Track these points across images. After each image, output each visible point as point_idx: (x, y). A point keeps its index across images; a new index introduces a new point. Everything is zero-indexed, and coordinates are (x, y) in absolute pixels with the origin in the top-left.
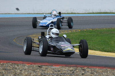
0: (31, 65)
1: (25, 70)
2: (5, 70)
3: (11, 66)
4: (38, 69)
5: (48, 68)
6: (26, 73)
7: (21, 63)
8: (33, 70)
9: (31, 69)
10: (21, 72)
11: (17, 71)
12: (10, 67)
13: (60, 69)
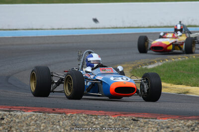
0: (119, 118)
1: (109, 125)
3: (85, 120)
4: (132, 123)
5: (150, 122)
7: (102, 113)
9: (119, 125)
11: (96, 127)
12: (83, 121)
13: (169, 123)
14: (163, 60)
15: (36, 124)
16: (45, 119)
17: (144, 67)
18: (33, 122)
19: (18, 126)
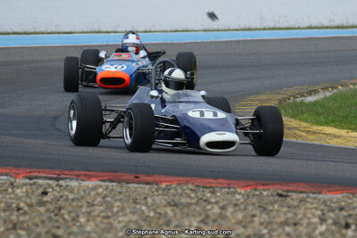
0: (253, 192)
1: (236, 205)
2: (174, 208)
3: (193, 195)
4: (277, 201)
5: (308, 200)
6: (240, 216)
7: (222, 184)
8: (260, 207)
9: (254, 204)
10: (223, 212)
11: (212, 209)
12: (189, 197)
13: (344, 201)
14: (333, 88)
15: (105, 202)
16: (120, 193)
17: (299, 100)
18: (99, 199)
19: (73, 207)
